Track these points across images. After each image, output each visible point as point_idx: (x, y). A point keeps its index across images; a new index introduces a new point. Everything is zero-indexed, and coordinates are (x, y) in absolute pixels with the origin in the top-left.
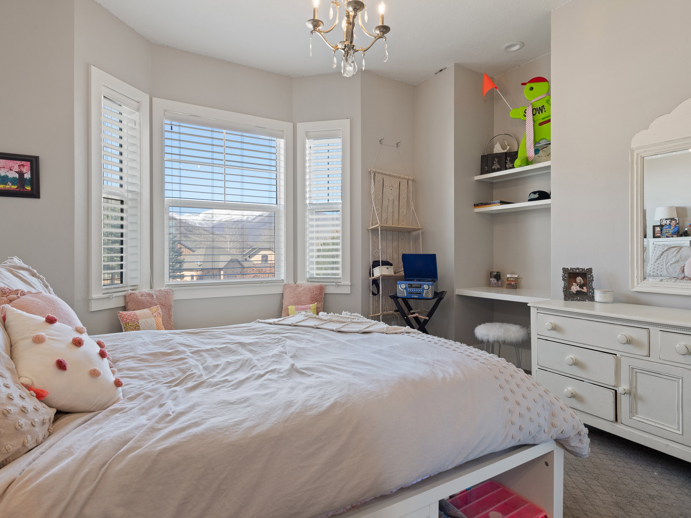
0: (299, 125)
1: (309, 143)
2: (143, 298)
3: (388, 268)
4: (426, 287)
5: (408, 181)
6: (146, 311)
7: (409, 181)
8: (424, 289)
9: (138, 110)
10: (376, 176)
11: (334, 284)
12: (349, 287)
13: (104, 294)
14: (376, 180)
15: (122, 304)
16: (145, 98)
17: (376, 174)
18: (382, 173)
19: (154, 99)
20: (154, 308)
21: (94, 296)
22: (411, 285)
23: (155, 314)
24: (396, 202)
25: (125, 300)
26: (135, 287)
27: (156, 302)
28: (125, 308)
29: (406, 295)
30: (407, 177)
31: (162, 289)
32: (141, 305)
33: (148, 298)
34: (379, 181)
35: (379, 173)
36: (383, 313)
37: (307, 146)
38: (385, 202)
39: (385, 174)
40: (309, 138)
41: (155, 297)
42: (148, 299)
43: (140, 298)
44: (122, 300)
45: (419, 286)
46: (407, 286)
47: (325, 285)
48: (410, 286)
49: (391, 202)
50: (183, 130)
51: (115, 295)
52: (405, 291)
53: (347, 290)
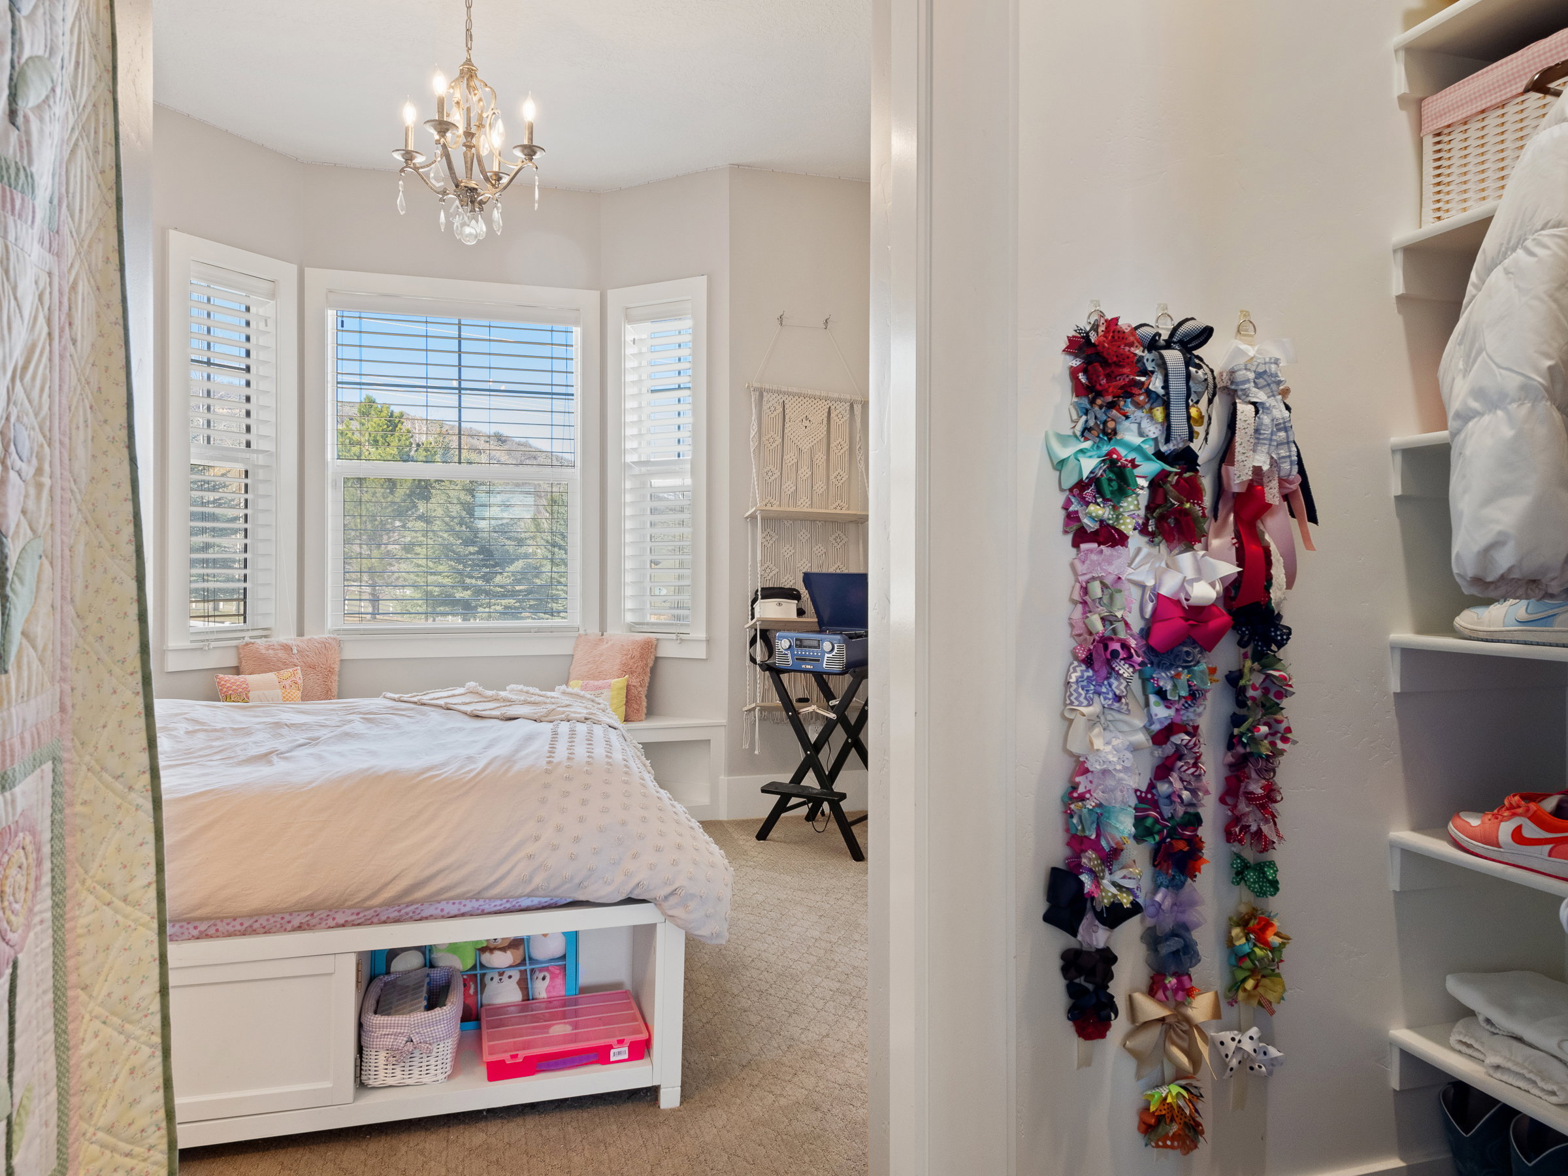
0: (611, 294)
1: (631, 332)
2: (271, 652)
3: (780, 604)
4: (827, 646)
5: (852, 406)
6: (272, 676)
7: (855, 406)
8: (824, 652)
9: (273, 296)
10: (765, 399)
11: (674, 636)
12: (704, 645)
13: (192, 641)
14: (765, 407)
15: (233, 663)
16: (287, 272)
17: (765, 394)
18: (779, 392)
19: (309, 271)
20: (286, 673)
21: (172, 644)
22: (801, 640)
23: (285, 683)
24: (820, 457)
25: (239, 654)
26: (266, 633)
27: (296, 661)
28: (237, 670)
29: (791, 663)
30: (848, 397)
31: (315, 637)
32: (264, 664)
33: (282, 654)
34: (772, 409)
35: (768, 391)
36: (763, 704)
37: (629, 338)
38: (790, 457)
39: (789, 394)
40: (630, 319)
41: (295, 651)
42: (280, 655)
43: (264, 651)
44: (233, 652)
45: (815, 644)
46: (793, 644)
47: (658, 640)
48: (798, 643)
49: (806, 457)
50: (367, 325)
51: (213, 644)
52: (789, 655)
53: (700, 652)
